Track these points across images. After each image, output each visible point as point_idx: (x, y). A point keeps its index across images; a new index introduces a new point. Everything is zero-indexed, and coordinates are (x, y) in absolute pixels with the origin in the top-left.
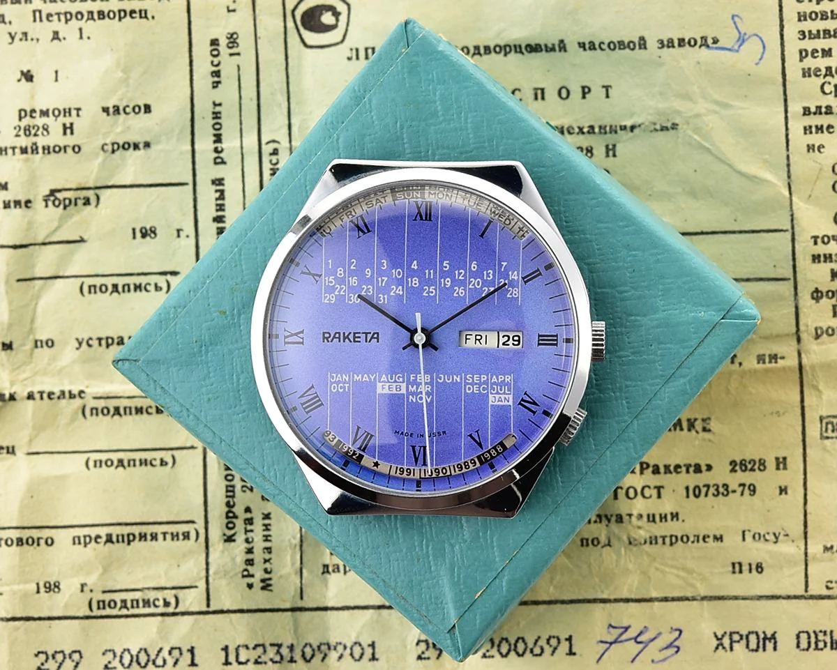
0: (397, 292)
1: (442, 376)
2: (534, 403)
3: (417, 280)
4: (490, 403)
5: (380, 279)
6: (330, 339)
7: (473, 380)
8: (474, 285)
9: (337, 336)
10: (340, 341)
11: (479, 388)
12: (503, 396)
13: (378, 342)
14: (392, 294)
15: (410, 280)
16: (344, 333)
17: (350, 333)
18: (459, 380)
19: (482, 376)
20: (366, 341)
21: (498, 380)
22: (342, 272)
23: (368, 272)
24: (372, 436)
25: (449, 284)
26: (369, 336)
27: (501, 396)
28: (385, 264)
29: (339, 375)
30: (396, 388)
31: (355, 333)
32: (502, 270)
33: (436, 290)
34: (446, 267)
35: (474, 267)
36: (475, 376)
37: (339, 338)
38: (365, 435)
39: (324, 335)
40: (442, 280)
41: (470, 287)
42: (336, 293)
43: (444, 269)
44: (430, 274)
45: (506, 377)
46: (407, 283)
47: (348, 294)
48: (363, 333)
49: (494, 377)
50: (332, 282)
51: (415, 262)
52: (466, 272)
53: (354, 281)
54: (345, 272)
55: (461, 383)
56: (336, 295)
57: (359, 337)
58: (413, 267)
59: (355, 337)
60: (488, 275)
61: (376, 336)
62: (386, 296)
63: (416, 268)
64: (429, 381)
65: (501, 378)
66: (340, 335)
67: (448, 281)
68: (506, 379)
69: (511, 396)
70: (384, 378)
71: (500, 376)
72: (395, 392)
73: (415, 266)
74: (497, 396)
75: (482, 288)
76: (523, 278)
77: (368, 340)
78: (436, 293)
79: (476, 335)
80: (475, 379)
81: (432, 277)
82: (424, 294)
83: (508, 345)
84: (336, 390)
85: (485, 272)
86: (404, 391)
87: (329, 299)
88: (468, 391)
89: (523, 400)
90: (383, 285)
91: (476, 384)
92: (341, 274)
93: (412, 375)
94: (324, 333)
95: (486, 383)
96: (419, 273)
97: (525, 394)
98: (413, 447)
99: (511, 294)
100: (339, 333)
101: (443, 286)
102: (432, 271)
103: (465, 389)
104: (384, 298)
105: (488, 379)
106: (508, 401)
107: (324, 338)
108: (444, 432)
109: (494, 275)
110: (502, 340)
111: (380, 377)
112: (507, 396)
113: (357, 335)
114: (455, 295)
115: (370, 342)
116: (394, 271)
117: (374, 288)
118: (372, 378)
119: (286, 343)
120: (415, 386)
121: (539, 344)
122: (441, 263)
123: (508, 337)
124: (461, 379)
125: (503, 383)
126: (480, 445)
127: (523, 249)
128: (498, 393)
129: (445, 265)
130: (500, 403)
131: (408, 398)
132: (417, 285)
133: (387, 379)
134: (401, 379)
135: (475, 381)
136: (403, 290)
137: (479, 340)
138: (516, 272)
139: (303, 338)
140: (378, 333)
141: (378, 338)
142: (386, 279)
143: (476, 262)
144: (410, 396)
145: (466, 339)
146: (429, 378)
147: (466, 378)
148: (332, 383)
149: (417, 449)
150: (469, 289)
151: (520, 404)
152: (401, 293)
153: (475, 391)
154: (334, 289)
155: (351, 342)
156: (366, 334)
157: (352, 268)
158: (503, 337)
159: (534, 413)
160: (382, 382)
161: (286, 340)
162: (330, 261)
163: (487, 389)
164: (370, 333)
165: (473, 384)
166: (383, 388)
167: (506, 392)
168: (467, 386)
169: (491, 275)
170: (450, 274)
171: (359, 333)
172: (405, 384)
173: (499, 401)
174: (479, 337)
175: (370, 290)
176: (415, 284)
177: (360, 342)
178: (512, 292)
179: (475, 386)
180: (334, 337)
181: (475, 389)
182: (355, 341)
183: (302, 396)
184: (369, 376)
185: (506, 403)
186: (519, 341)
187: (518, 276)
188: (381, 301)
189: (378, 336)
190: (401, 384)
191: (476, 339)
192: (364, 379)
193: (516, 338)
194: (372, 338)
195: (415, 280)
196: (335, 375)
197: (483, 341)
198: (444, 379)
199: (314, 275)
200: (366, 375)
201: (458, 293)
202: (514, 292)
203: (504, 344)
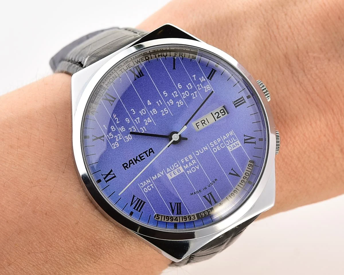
0: (148, 122)
1: (197, 151)
2: (252, 138)
3: (155, 109)
4: (230, 151)
5: (135, 120)
6: (128, 166)
7: (214, 145)
8: (185, 95)
9: (131, 162)
10: (134, 164)
11: (220, 146)
12: (234, 144)
13: (154, 153)
14: (146, 124)
15: (151, 112)
16: (134, 159)
17: (137, 157)
18: (207, 149)
19: (218, 140)
20: (148, 156)
21: (227, 137)
22: (114, 128)
23: (127, 120)
24: (180, 203)
25: (172, 102)
26: (148, 153)
27: (233, 144)
28: (134, 111)
29: (144, 182)
30: (178, 172)
31: (139, 156)
32: (195, 80)
33: (167, 109)
34: (166, 95)
35: (180, 87)
36: (214, 142)
37: (133, 163)
38: (176, 205)
39: (124, 166)
40: (168, 102)
41: (184, 97)
42: (117, 140)
43: (165, 96)
44: (159, 103)
45: (230, 133)
46: (151, 114)
47: (124, 138)
48: (143, 153)
49: (224, 136)
50: (111, 136)
51: (148, 101)
52: (177, 92)
53: (122, 129)
54: (115, 127)
55: (209, 149)
56: (118, 142)
57: (143, 156)
58: (149, 104)
59: (140, 158)
60: (190, 87)
61: (151, 151)
62: (144, 127)
63: (150, 104)
64: (192, 158)
65: (228, 135)
66: (132, 161)
67: (171, 101)
68: (231, 134)
69: (238, 141)
70: (168, 170)
71: (227, 134)
72: (178, 174)
73: (149, 103)
74: (231, 145)
75: (190, 95)
76: (208, 78)
77: (148, 155)
78: (169, 111)
79: (201, 121)
80: (215, 143)
81: (162, 104)
82: (163, 115)
83: (220, 117)
84: (147, 191)
85: (187, 86)
86: (182, 171)
87: (116, 146)
88: (215, 152)
89: (245, 140)
90: (139, 122)
91: (217, 145)
92: (114, 129)
93: (182, 160)
94: (123, 165)
95: (221, 142)
96: (154, 105)
97: (244, 136)
98: (205, 197)
99: (207, 90)
100: (131, 160)
101: (170, 105)
102: (160, 101)
103: (213, 151)
104: (144, 129)
105: (221, 140)
106: (239, 145)
107: (125, 167)
108: (216, 180)
109: (192, 85)
110: (216, 116)
111: (166, 171)
112: (236, 143)
113: (141, 156)
114: (179, 106)
115: (150, 155)
116: (140, 112)
117: (135, 126)
118: (162, 173)
119: (106, 181)
120: (187, 165)
121: (236, 107)
122: (162, 94)
123: (218, 112)
124: (208, 147)
125: (230, 137)
126: (237, 175)
127: (199, 63)
128: (230, 144)
129: (164, 94)
130: (235, 148)
131: (187, 173)
132: (157, 112)
133: (171, 170)
134: (178, 165)
135: (216, 144)
136: (151, 119)
137: (204, 123)
138: (202, 77)
139: (114, 174)
140: (151, 149)
141: (153, 151)
142: (138, 118)
143: (179, 84)
144: (187, 171)
145: (197, 126)
146: (191, 156)
147: (210, 146)
148: (143, 188)
149: (207, 196)
150: (184, 99)
151: (245, 142)
152: (151, 121)
153: (219, 150)
154: (114, 139)
155: (140, 161)
156: (145, 152)
157: (117, 122)
158: (215, 114)
159: (255, 143)
160: (169, 173)
161: (106, 180)
162: (104, 126)
163: (224, 145)
164: (147, 151)
165: (215, 146)
166: (171, 176)
167: (235, 140)
168: (213, 149)
169: (191, 86)
170: (170, 97)
171: (142, 154)
172: (181, 166)
173: (233, 147)
174: (203, 122)
175: (134, 129)
176: (155, 112)
177: (144, 158)
178: (207, 88)
179: (217, 147)
180: (130, 164)
181: (218, 148)
182: (142, 160)
183: (132, 204)
184: (160, 173)
185: (238, 146)
186: (224, 112)
187: (205, 78)
188: (143, 131)
189: (152, 150)
190: (179, 168)
191: (202, 124)
192: (158, 177)
193: (222, 111)
194: (150, 152)
195: (154, 110)
196: (142, 183)
197: (206, 122)
198: (199, 152)
199: (100, 138)
200: (158, 174)
201: (180, 104)
202: (208, 88)
203: (218, 118)
